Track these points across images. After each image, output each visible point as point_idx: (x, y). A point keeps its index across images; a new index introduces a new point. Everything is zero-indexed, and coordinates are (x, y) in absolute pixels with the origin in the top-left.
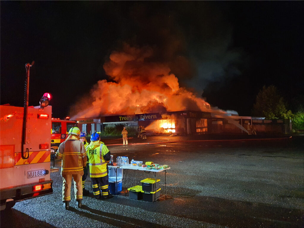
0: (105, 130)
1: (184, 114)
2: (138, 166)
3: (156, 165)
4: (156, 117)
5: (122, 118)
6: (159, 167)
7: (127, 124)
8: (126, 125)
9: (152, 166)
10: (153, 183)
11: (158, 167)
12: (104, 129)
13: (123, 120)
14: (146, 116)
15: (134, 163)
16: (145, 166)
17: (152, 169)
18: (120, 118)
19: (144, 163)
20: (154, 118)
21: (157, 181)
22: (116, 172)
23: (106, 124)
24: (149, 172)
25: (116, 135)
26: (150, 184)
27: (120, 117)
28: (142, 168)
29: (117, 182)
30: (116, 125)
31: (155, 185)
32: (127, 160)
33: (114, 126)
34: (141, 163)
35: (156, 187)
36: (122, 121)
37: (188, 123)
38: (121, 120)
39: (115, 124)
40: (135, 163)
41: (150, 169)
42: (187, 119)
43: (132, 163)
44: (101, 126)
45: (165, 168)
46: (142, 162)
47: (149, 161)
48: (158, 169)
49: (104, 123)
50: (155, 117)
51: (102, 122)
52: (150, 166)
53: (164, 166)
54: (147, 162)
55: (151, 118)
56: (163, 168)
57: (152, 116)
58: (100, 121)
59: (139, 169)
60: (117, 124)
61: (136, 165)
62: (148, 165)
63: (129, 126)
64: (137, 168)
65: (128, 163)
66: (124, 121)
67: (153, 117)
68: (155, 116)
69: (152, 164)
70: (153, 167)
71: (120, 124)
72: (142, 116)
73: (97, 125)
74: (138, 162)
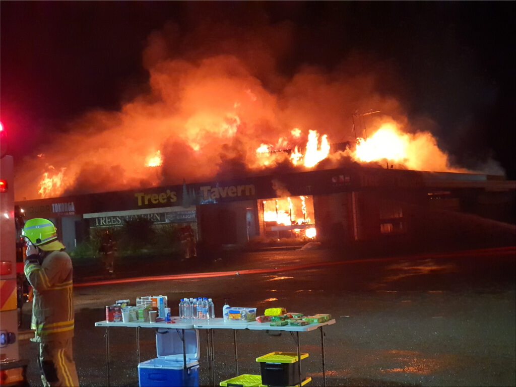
0: (91, 237)
1: (342, 177)
2: (246, 319)
3: (295, 315)
4: (253, 192)
5: (143, 198)
6: (304, 319)
7: (162, 215)
8: (157, 220)
9: (286, 318)
10: (293, 362)
11: (301, 319)
12: (87, 233)
13: (146, 203)
14: (221, 189)
15: (231, 312)
16: (266, 319)
17: (286, 324)
18: (137, 198)
19: (260, 312)
20: (247, 194)
21: (302, 357)
22: (183, 340)
23: (94, 219)
24: (280, 334)
25: (129, 252)
26: (285, 365)
27: (136, 195)
28: (257, 325)
29: (188, 366)
30: (125, 220)
31: (297, 367)
32: (210, 307)
33: (119, 224)
34: (253, 311)
35: (300, 373)
36: (144, 206)
37: (354, 206)
38: (140, 204)
39: (121, 218)
40: (238, 312)
41: (283, 325)
42: (353, 193)
43: (227, 314)
44: (77, 224)
45: (320, 321)
46: (255, 309)
47: (275, 307)
48: (303, 324)
49: (86, 216)
50: (250, 189)
51: (80, 211)
52: (281, 319)
53: (318, 316)
54: (270, 309)
55: (239, 194)
56: (316, 321)
57: (240, 188)
58: (73, 209)
59: (250, 327)
60: (130, 217)
61: (238, 316)
62: (275, 317)
63: (167, 221)
64: (241, 325)
65: (213, 316)
66: (151, 205)
67: (243, 191)
68: (252, 186)
69: (283, 312)
70: (289, 321)
71: (140, 217)
72: (209, 188)
73: (63, 223)
74: (244, 310)
